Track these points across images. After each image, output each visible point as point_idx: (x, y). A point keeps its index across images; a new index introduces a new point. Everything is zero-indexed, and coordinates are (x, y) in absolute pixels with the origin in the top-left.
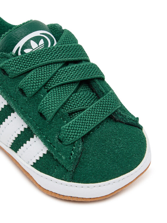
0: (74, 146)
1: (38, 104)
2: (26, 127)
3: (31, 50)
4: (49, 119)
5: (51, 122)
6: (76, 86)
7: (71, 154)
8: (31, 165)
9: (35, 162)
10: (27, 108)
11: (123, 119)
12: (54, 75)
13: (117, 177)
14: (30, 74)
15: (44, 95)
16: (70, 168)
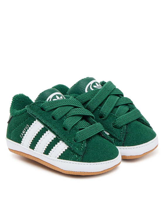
0: (83, 143)
1: (62, 123)
2: (55, 137)
3: (56, 100)
4: (69, 129)
5: (70, 131)
6: (81, 118)
7: (81, 147)
8: (58, 158)
9: (60, 155)
10: (56, 125)
11: (106, 136)
12: (70, 111)
13: (106, 161)
14: (56, 110)
15: (65, 119)
16: (81, 154)
